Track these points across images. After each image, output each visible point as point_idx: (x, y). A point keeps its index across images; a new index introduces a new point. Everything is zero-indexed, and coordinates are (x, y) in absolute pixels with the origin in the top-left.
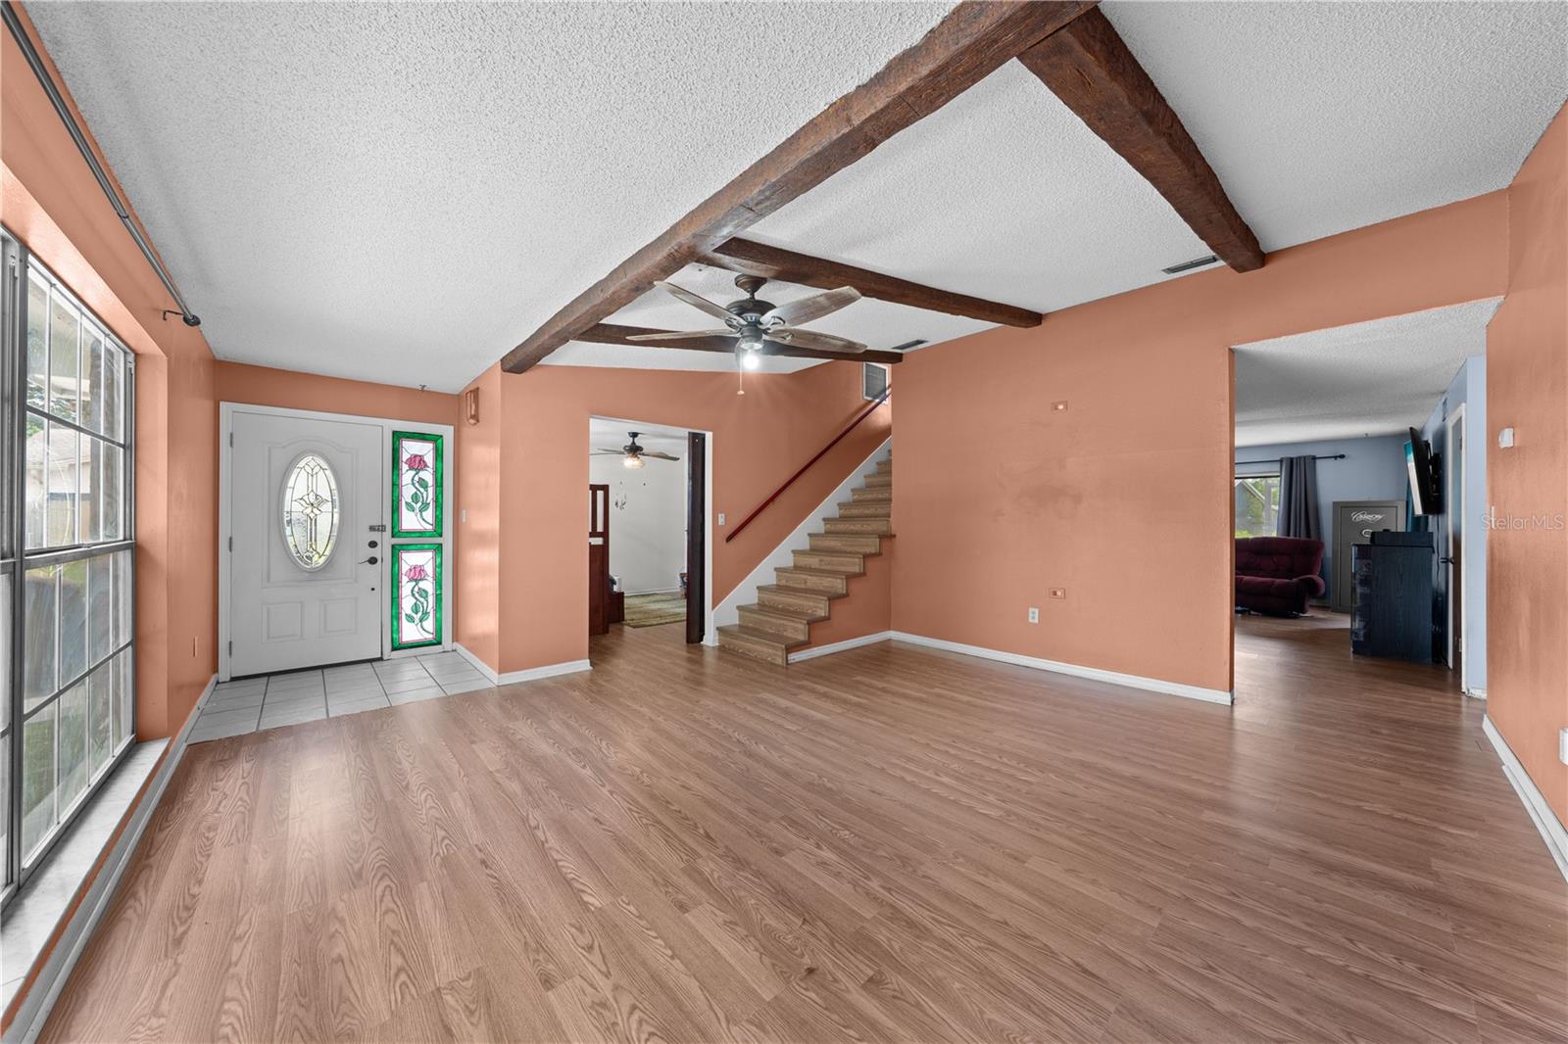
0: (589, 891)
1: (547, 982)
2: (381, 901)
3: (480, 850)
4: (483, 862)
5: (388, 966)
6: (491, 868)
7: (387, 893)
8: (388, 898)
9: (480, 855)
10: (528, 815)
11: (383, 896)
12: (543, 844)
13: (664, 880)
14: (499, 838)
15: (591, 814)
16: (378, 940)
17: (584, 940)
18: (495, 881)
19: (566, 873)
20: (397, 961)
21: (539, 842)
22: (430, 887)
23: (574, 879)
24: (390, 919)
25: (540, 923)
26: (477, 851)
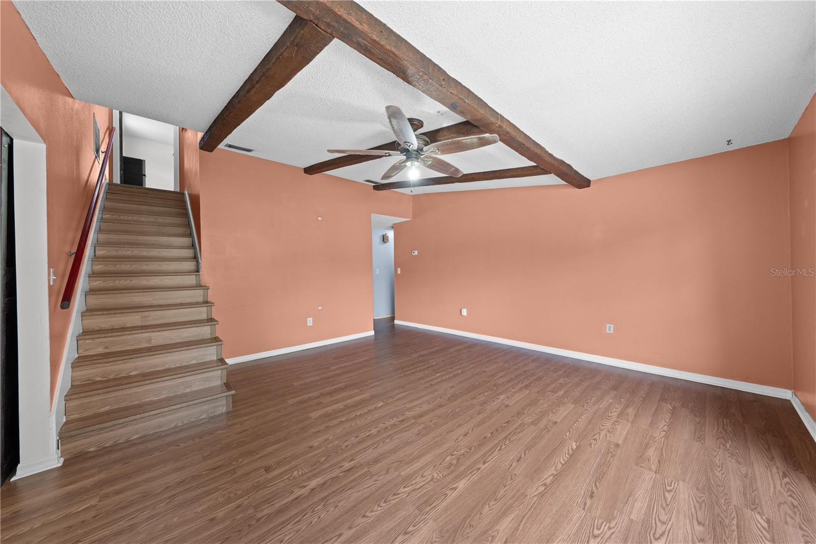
0: (570, 448)
1: (617, 445)
2: (664, 533)
3: (585, 504)
4: (592, 496)
5: (673, 498)
6: (592, 490)
7: (658, 536)
8: (659, 531)
9: (589, 502)
10: (535, 496)
11: (661, 535)
12: (556, 475)
13: (545, 429)
14: (568, 499)
15: (514, 464)
16: (674, 512)
17: (594, 442)
18: (597, 483)
19: (567, 458)
20: (669, 496)
21: (555, 478)
22: (631, 513)
23: (568, 454)
24: (664, 518)
25: (600, 457)
26: (588, 505)
